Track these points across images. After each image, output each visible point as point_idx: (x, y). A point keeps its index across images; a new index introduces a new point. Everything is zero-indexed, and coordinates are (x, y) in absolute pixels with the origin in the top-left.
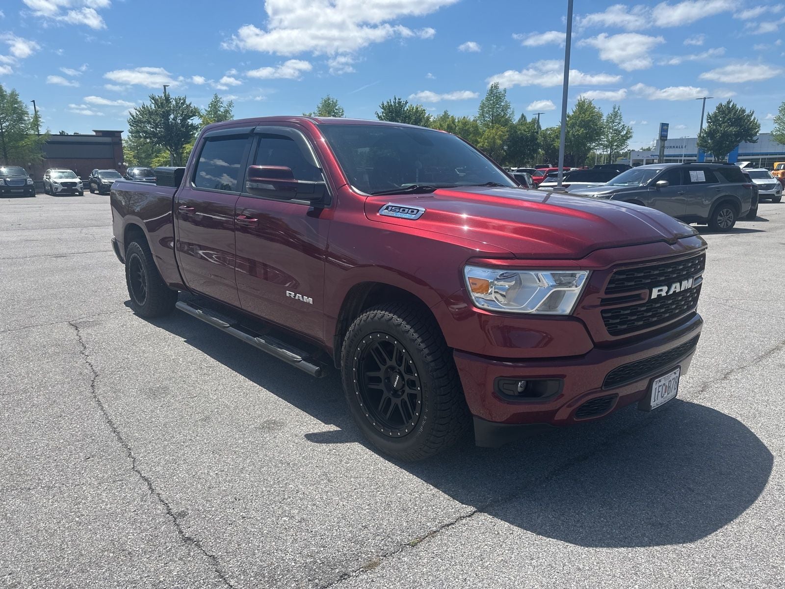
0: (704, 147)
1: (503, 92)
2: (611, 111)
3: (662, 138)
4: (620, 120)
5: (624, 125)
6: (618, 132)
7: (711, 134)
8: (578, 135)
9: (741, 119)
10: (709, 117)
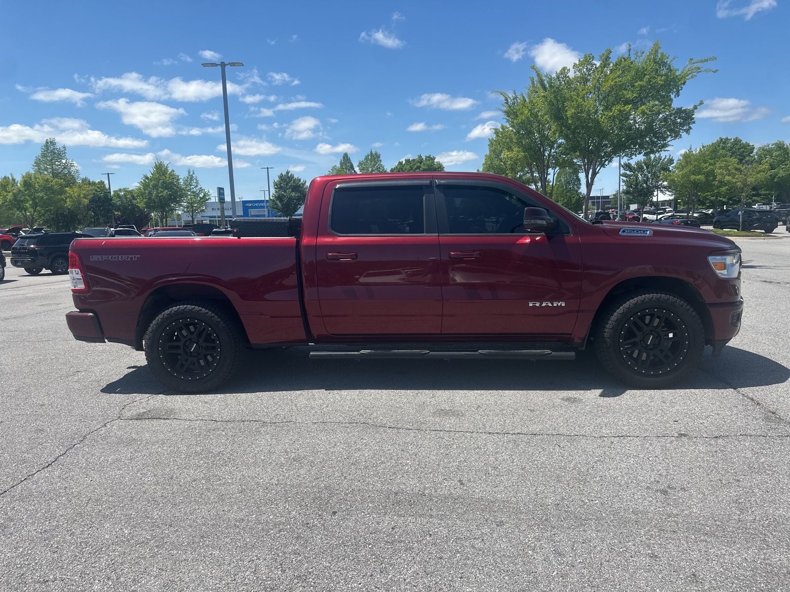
0: (275, 208)
1: (62, 149)
2: (186, 175)
3: (221, 201)
4: (197, 183)
5: (201, 188)
6: (196, 195)
7: (279, 198)
8: (162, 196)
9: (298, 186)
10: (275, 184)
